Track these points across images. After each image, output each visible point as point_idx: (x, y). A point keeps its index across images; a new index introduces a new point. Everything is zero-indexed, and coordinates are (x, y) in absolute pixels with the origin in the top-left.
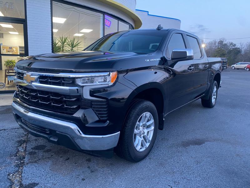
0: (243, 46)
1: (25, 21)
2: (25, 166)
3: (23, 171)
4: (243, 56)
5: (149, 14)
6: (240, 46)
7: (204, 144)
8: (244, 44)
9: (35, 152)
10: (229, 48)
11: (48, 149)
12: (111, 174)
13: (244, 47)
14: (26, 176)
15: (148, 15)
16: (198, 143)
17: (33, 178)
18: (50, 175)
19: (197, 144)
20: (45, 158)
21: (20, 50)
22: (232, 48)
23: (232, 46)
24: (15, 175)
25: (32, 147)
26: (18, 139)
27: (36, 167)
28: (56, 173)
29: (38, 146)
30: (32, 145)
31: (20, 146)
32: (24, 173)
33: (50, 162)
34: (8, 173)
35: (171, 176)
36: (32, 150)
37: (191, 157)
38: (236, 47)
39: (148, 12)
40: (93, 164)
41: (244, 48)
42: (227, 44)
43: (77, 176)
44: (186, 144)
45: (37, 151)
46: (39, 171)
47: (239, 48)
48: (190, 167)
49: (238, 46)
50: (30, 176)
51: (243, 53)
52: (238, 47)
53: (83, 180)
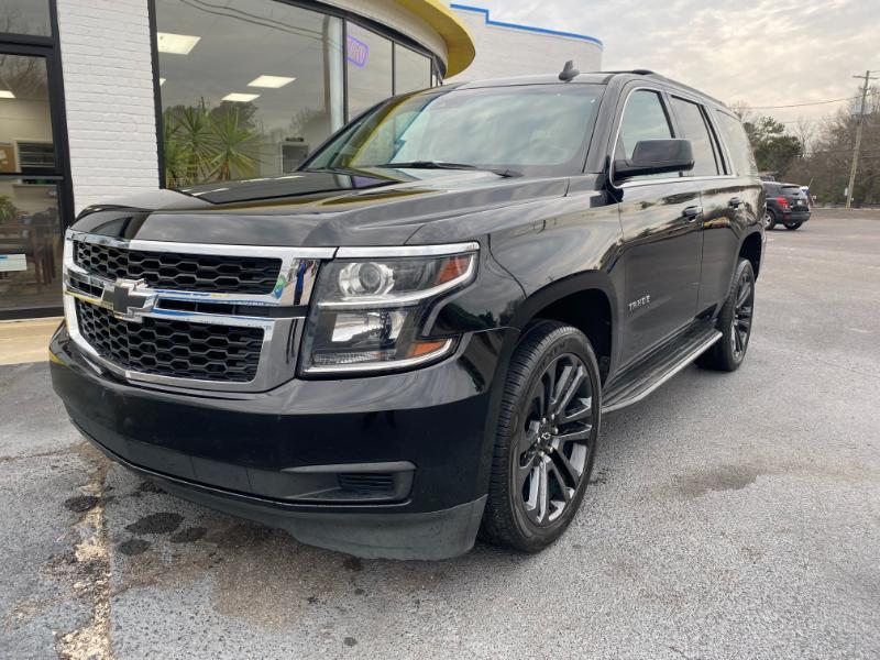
0: (809, 132)
1: (51, 47)
2: (118, 600)
3: (113, 620)
4: (808, 164)
5: (491, 19)
6: (798, 131)
7: (753, 485)
8: (813, 124)
9: (144, 543)
10: (762, 139)
11: (192, 529)
12: (448, 616)
13: (810, 135)
14: (126, 640)
15: (488, 22)
16: (734, 479)
17: (154, 647)
18: (219, 630)
19: (732, 486)
20: (187, 565)
21: (23, 159)
22: (773, 138)
23: (771, 132)
24: (82, 636)
25: (128, 523)
26: (69, 495)
27: (160, 600)
28: (239, 621)
29: (150, 517)
30: (124, 515)
31: (81, 519)
32: (119, 628)
33: (208, 579)
34: (54, 633)
35: (669, 610)
36: (129, 535)
37: (723, 534)
38: (784, 133)
39: (487, 12)
40: (374, 577)
41: (814, 138)
42: (753, 126)
43: (323, 631)
44: (692, 487)
45: (148, 538)
46: (173, 616)
47: (794, 139)
48: (727, 571)
49: (791, 131)
50: (143, 638)
51: (808, 153)
52: (792, 134)
53: (350, 642)
